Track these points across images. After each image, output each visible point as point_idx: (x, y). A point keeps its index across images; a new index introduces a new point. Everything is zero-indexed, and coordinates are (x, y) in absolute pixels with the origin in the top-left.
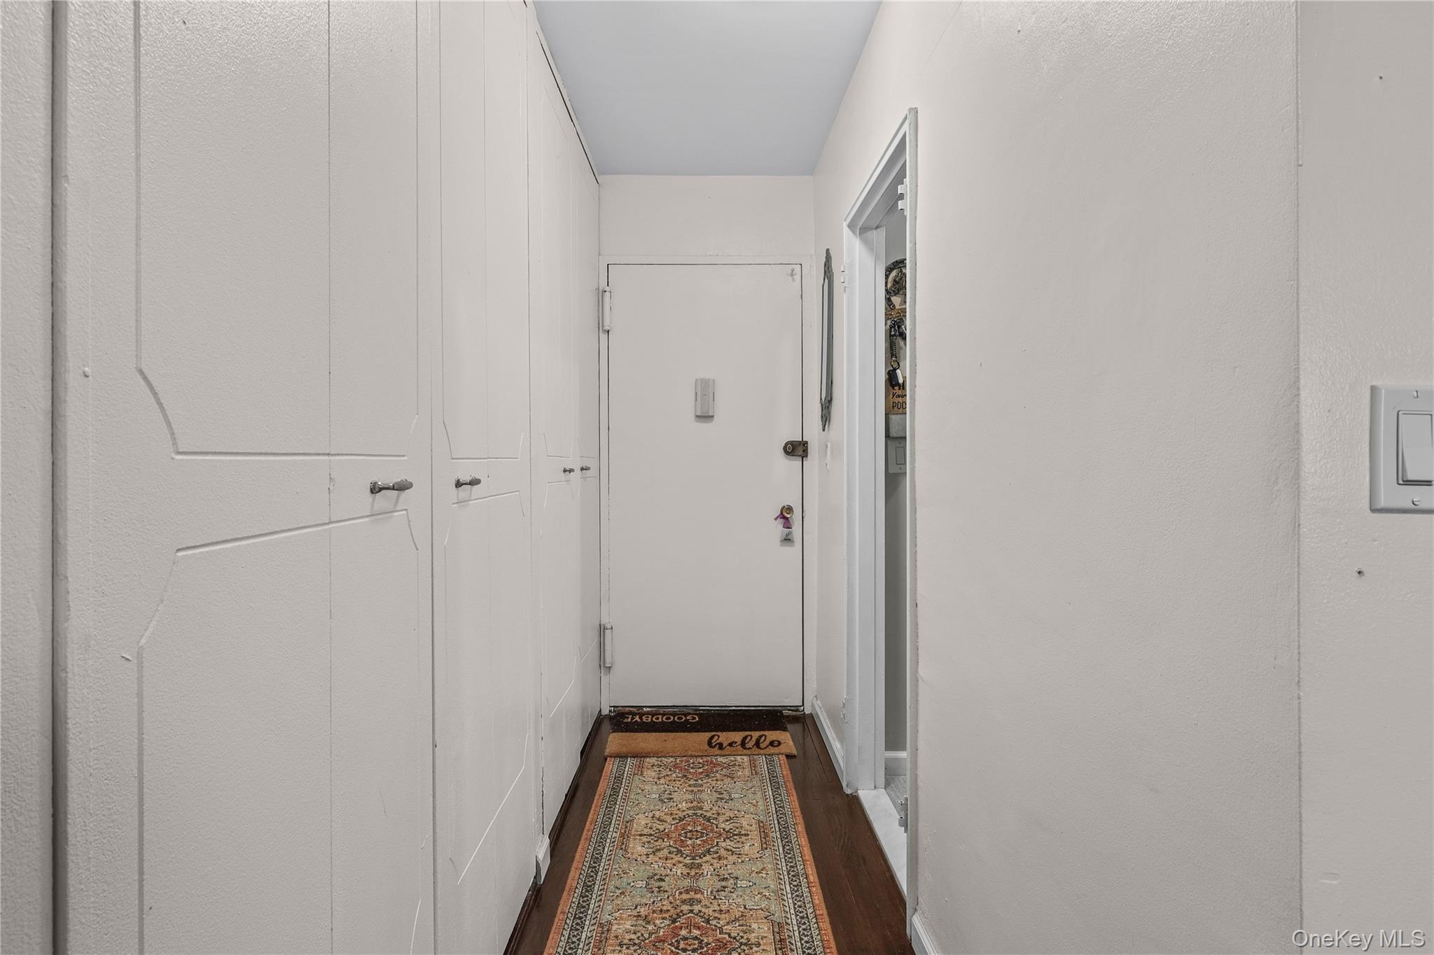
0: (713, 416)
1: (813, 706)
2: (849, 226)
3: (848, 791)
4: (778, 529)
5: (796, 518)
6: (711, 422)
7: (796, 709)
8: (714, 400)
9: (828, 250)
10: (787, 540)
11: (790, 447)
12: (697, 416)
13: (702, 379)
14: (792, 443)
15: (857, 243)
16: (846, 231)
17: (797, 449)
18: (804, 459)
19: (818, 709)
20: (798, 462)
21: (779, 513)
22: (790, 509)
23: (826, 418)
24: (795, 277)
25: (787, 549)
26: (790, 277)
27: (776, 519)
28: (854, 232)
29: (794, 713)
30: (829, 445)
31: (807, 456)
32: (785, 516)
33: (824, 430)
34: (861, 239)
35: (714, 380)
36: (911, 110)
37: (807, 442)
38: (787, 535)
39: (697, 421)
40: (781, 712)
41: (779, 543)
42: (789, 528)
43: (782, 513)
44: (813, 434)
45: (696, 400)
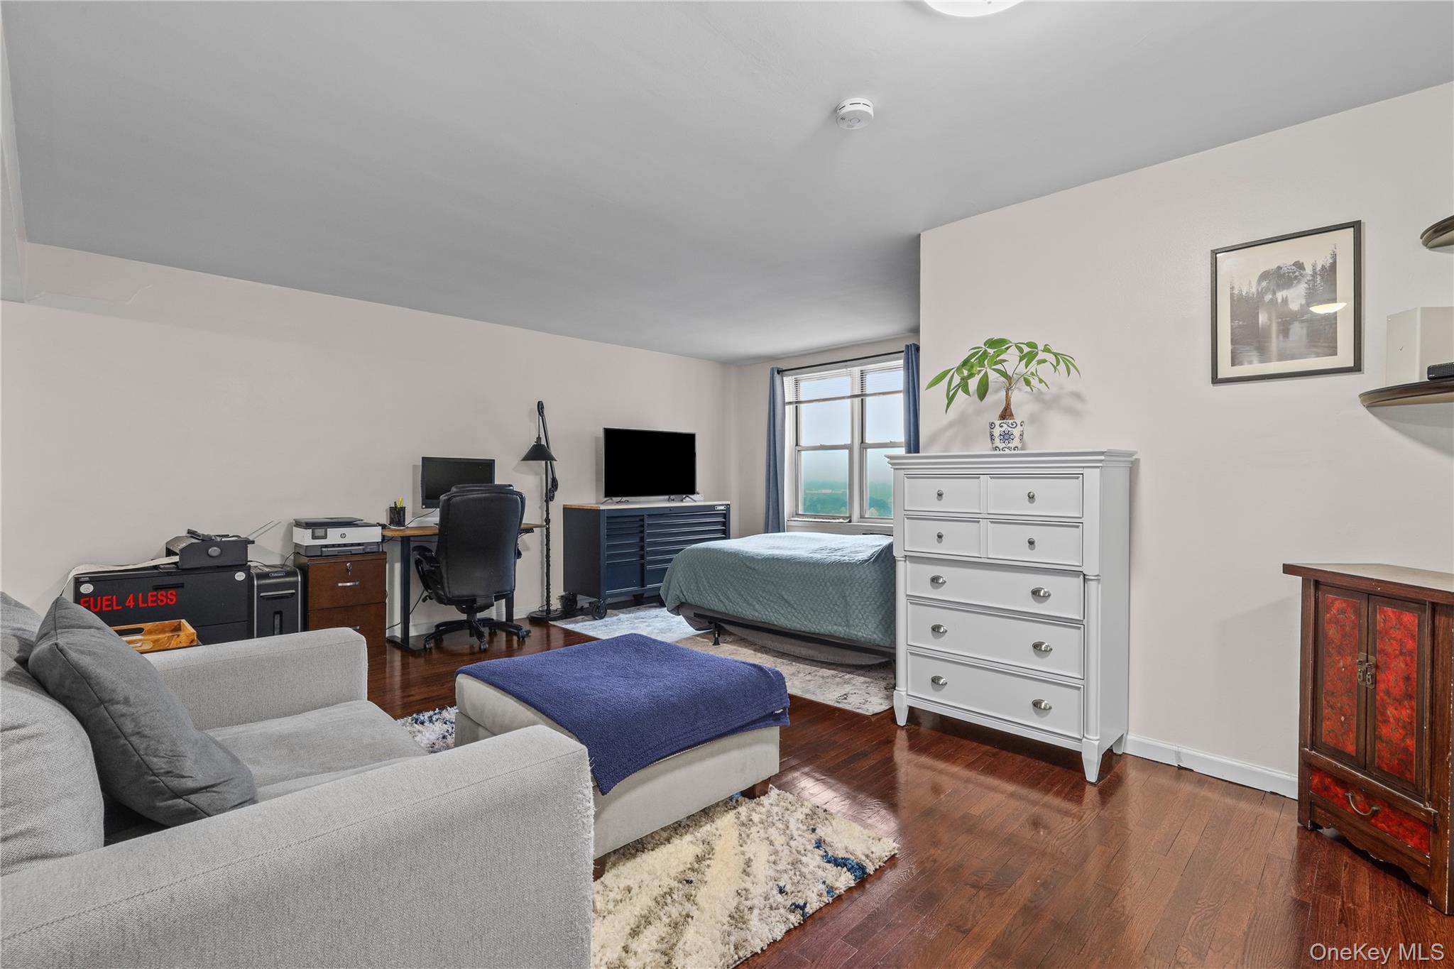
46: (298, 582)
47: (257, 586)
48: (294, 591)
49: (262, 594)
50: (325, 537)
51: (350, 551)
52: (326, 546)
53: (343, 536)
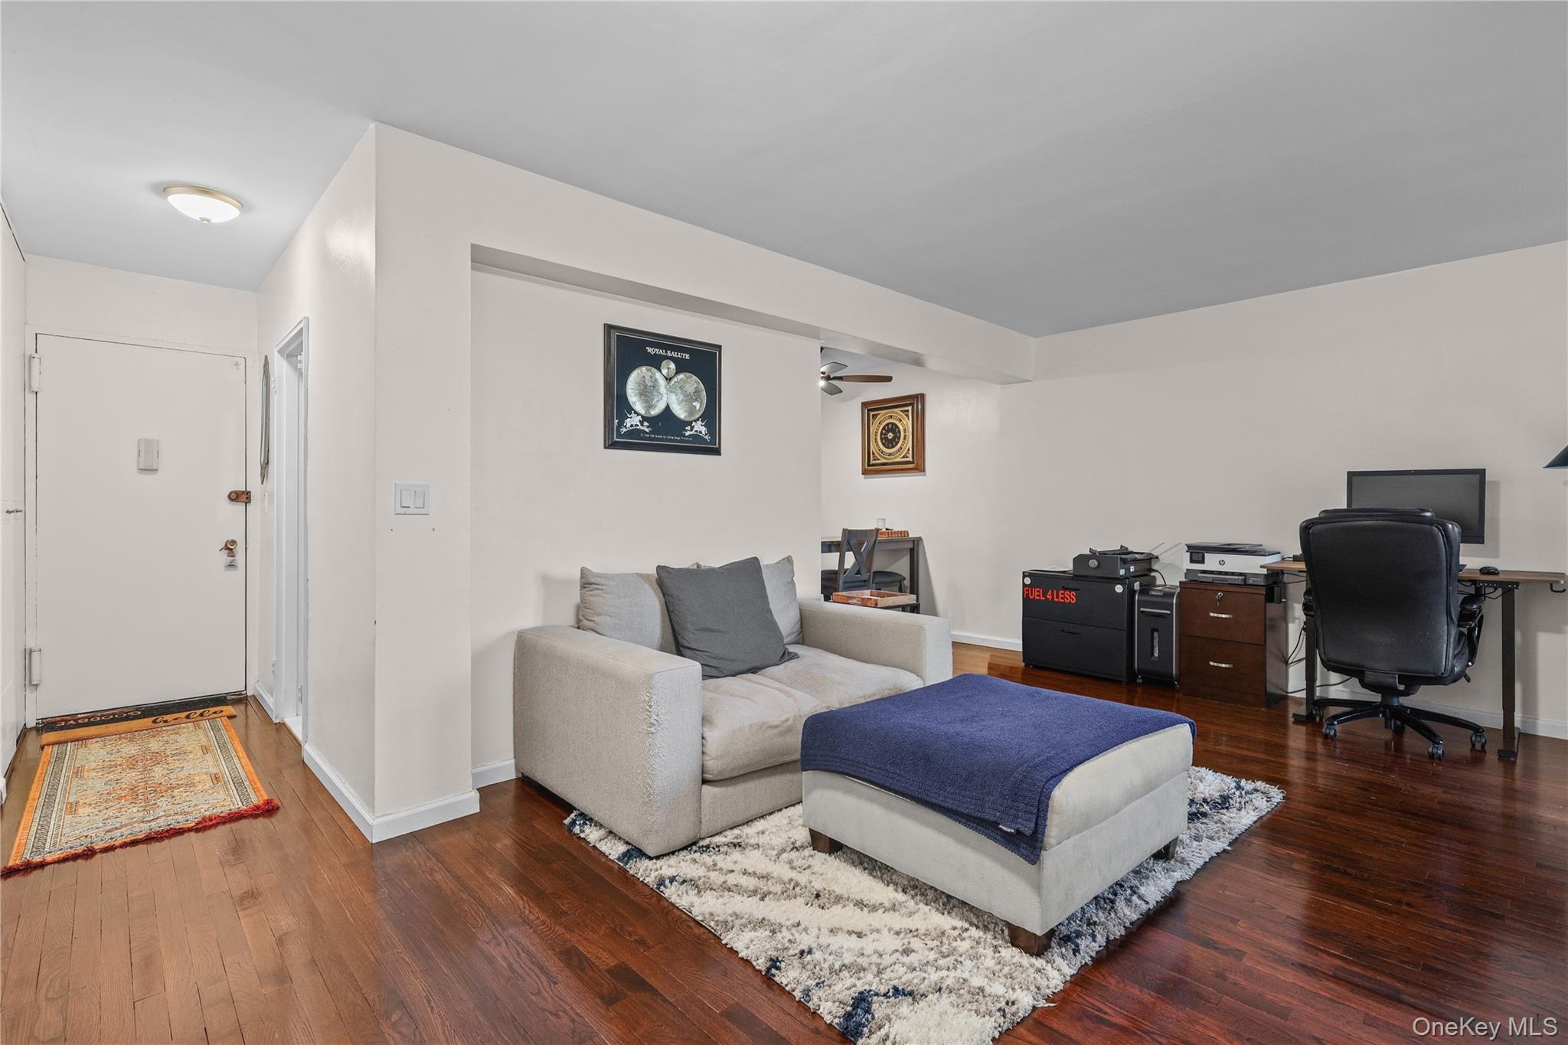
0: (157, 470)
1: (255, 688)
2: (278, 352)
3: (276, 721)
4: (224, 557)
5: (239, 550)
6: (155, 474)
7: (239, 693)
8: (158, 457)
9: (266, 357)
10: (231, 565)
11: (234, 496)
12: (141, 469)
13: (145, 440)
14: (236, 492)
15: (284, 364)
16: (276, 353)
17: (241, 497)
18: (248, 504)
19: (259, 689)
20: (241, 507)
21: (224, 545)
22: (234, 542)
23: (264, 475)
24: (239, 367)
25: (232, 573)
26: (235, 367)
27: (220, 550)
28: (282, 356)
29: (237, 697)
30: (267, 494)
31: (250, 502)
32: (229, 548)
33: (262, 483)
34: (288, 362)
35: (158, 441)
36: (305, 318)
37: (250, 492)
38: (231, 562)
39: (139, 473)
40: (225, 697)
41: (224, 569)
42: (233, 556)
43: (226, 545)
44: (255, 486)
45: (139, 456)
46: (1172, 603)
47: (1138, 600)
48: (1169, 612)
49: (1142, 609)
50: (1202, 561)
51: (1226, 580)
52: (1204, 572)
53: (1222, 563)
